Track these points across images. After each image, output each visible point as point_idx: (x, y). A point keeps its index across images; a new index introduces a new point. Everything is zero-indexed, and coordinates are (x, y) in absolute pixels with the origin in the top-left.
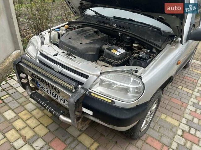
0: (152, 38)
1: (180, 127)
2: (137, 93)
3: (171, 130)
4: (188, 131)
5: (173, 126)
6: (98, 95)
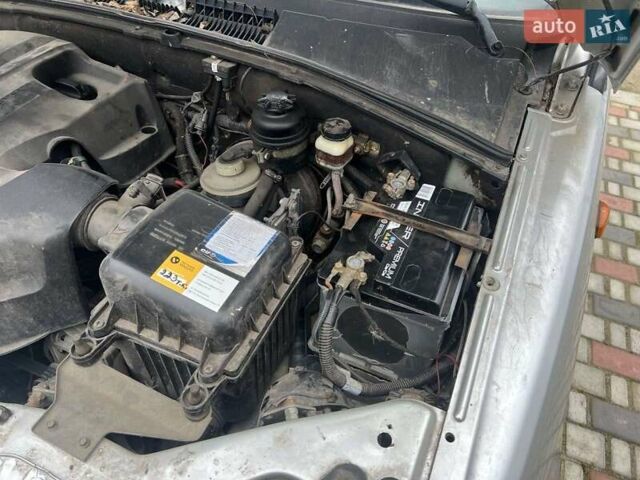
0: (433, 83)
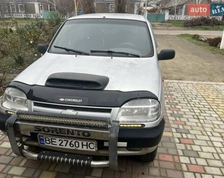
1: (175, 136)
3: (170, 142)
4: (181, 137)
5: (169, 138)
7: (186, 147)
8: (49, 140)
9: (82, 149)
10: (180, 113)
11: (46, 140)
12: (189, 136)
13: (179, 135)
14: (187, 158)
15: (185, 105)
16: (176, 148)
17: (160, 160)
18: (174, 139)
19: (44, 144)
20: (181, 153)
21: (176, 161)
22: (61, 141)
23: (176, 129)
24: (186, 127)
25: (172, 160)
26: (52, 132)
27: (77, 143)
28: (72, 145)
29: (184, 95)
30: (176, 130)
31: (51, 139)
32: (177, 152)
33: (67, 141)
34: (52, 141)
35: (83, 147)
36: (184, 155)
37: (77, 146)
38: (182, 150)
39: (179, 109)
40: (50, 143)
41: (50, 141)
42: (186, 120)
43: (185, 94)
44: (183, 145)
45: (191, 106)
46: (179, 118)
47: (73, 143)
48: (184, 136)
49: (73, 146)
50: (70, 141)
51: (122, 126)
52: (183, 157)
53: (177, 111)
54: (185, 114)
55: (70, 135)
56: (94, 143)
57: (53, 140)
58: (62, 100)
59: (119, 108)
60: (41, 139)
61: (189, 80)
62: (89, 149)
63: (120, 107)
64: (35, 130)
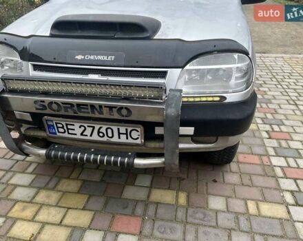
1: (261, 129)
2: (243, 77)
3: (255, 136)
4: (271, 130)
6: (194, 97)
7: (280, 143)
8: (63, 127)
9: (119, 141)
10: (266, 97)
11: (58, 128)
12: (283, 128)
13: (268, 128)
14: (283, 159)
15: (274, 86)
16: (264, 145)
17: (241, 163)
18: (260, 133)
19: (55, 133)
20: (271, 152)
21: (265, 163)
22: (83, 128)
23: (262, 119)
24: (277, 116)
25: (259, 162)
26: (66, 111)
27: (109, 131)
28: (101, 135)
29: (271, 73)
30: (263, 121)
31: (67, 125)
32: (266, 151)
33: (94, 128)
34: (68, 129)
35: (119, 138)
36: (277, 155)
37: (110, 135)
38: (274, 148)
39: (265, 91)
40: (64, 132)
41: (65, 128)
42: (277, 107)
43: (273, 71)
44: (275, 141)
45: (283, 88)
46: (266, 103)
47: (103, 130)
48: (276, 128)
49: (103, 136)
50: (97, 127)
51: (185, 100)
52: (276, 158)
53: (262, 95)
54: (275, 98)
55: (97, 115)
56: (139, 129)
57: (69, 127)
58: (79, 57)
59: (181, 69)
60: (49, 126)
61: (277, 53)
62: (130, 141)
63: (183, 67)
64: (37, 109)
